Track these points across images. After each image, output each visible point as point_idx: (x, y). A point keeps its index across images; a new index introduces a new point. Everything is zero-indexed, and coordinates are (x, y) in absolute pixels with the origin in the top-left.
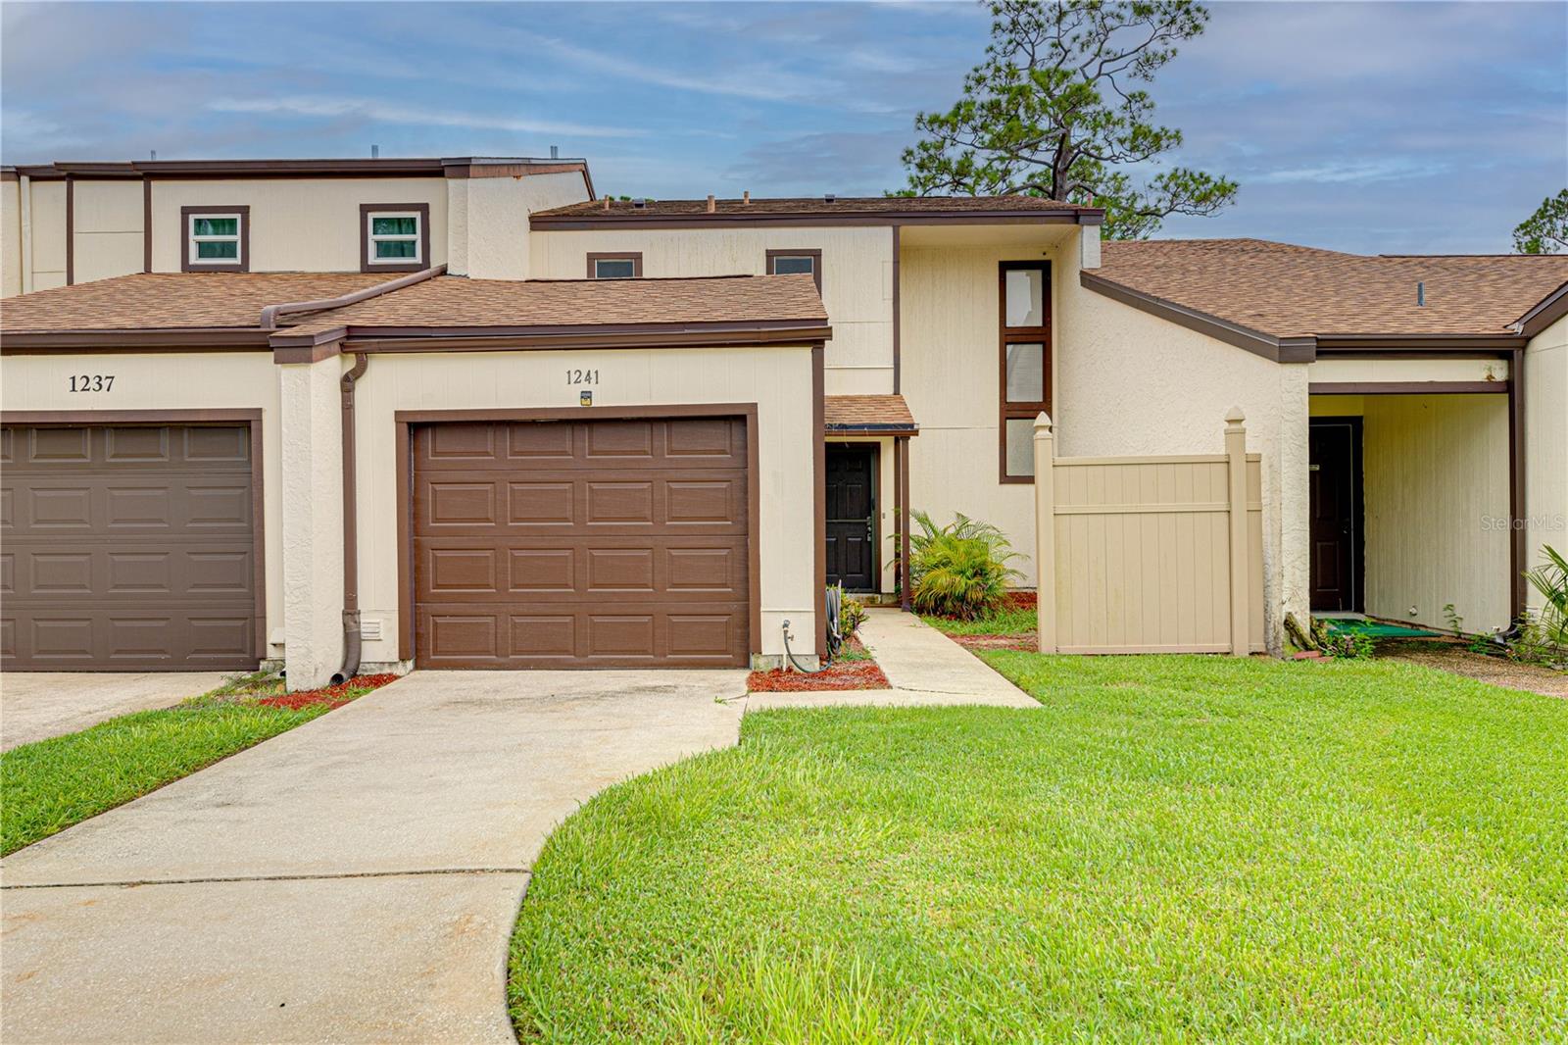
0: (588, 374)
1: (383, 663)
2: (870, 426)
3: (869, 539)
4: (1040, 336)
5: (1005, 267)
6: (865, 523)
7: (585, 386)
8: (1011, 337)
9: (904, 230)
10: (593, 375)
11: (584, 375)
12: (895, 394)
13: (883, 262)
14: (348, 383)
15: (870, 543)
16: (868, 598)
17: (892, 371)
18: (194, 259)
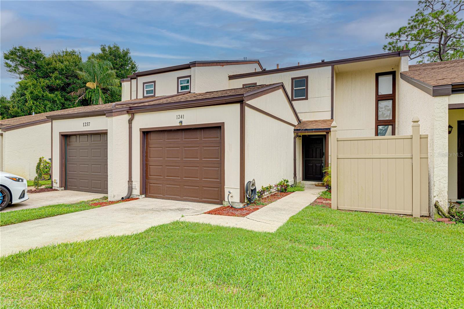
0: (182, 116)
1: (137, 195)
2: (315, 129)
3: (323, 165)
4: (392, 97)
5: (378, 75)
6: (322, 160)
7: (181, 120)
8: (380, 98)
9: (336, 66)
10: (183, 116)
11: (181, 116)
12: (331, 119)
13: (328, 77)
14: (130, 121)
15: (323, 166)
16: (322, 183)
17: (331, 112)
18: (145, 95)
